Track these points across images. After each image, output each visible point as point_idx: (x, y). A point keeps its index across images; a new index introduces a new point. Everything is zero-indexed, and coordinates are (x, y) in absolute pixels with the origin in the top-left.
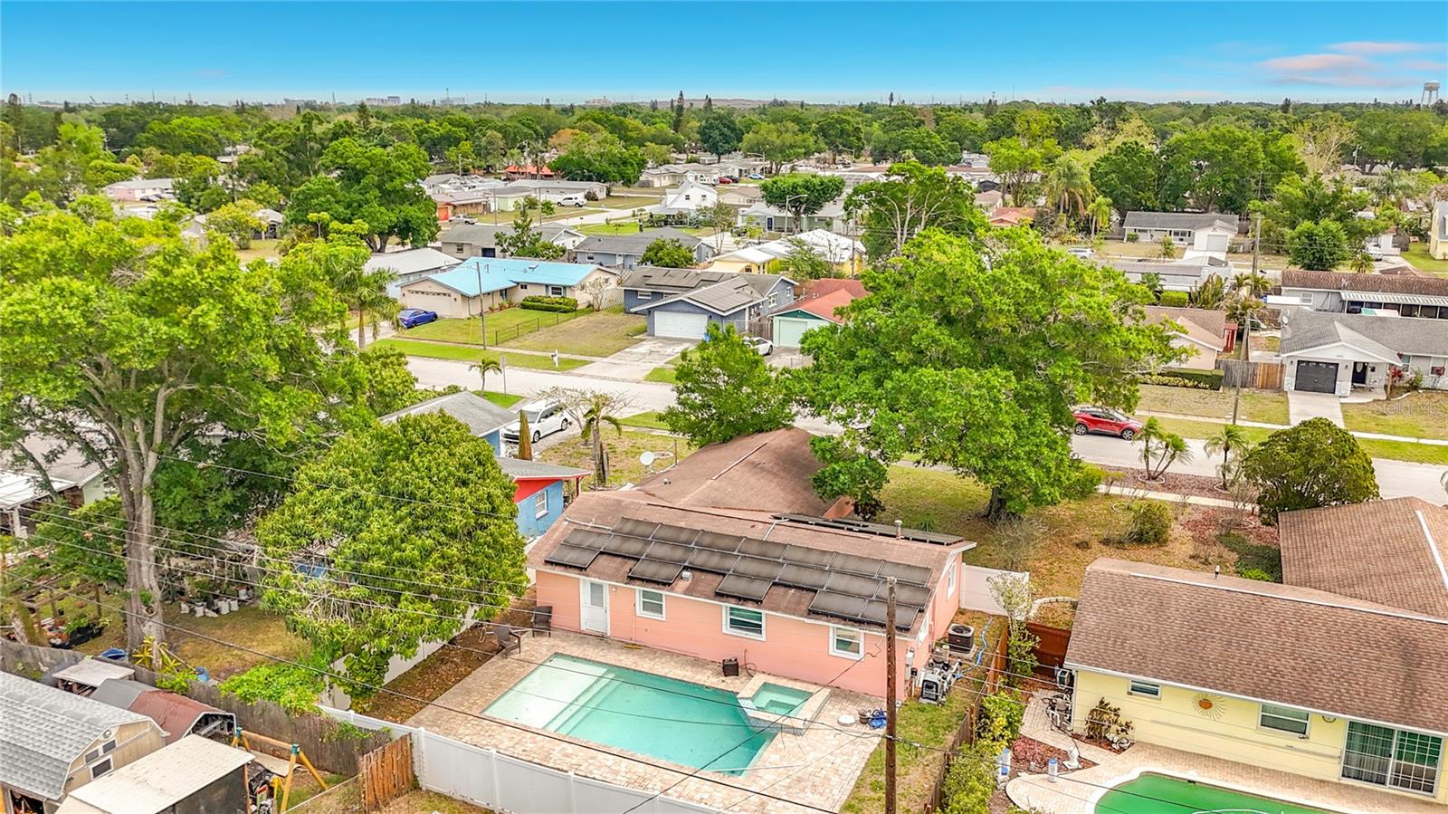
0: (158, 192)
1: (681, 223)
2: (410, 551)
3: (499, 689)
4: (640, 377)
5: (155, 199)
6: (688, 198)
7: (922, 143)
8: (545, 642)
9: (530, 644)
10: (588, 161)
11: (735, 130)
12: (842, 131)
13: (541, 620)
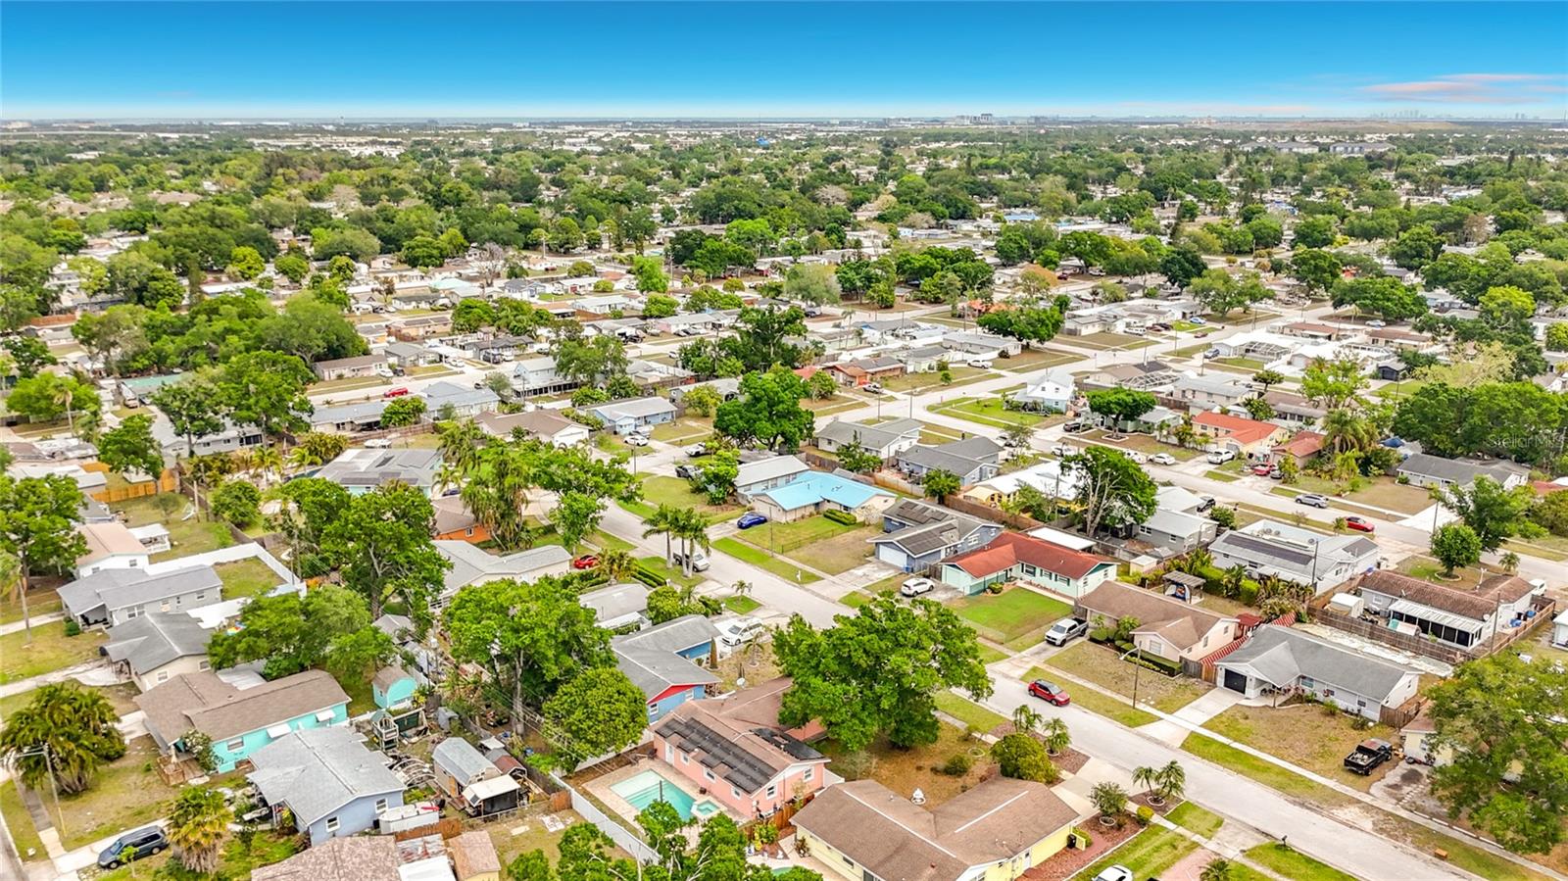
0: (686, 327)
1: (1035, 410)
2: (584, 726)
3: (620, 780)
4: (837, 598)
5: (683, 334)
6: (1043, 389)
7: (1383, 294)
8: (651, 762)
9: (645, 762)
10: (1010, 321)
11: (1197, 264)
12: (1316, 266)
13: (652, 752)
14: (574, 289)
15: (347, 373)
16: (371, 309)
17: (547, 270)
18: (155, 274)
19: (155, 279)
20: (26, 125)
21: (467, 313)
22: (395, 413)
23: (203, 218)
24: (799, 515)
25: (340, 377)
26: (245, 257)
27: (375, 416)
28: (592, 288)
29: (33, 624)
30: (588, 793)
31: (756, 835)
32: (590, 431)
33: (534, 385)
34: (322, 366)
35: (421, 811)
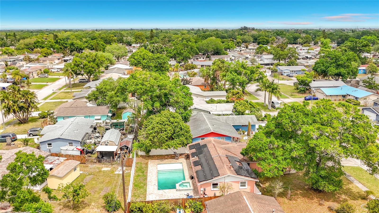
8: (184, 160)
14: (301, 50)
27: (209, 64)
29: (73, 90)
30: (147, 164)
31: (186, 204)
32: (272, 72)
33: (265, 63)
34: (212, 56)
35: (75, 149)
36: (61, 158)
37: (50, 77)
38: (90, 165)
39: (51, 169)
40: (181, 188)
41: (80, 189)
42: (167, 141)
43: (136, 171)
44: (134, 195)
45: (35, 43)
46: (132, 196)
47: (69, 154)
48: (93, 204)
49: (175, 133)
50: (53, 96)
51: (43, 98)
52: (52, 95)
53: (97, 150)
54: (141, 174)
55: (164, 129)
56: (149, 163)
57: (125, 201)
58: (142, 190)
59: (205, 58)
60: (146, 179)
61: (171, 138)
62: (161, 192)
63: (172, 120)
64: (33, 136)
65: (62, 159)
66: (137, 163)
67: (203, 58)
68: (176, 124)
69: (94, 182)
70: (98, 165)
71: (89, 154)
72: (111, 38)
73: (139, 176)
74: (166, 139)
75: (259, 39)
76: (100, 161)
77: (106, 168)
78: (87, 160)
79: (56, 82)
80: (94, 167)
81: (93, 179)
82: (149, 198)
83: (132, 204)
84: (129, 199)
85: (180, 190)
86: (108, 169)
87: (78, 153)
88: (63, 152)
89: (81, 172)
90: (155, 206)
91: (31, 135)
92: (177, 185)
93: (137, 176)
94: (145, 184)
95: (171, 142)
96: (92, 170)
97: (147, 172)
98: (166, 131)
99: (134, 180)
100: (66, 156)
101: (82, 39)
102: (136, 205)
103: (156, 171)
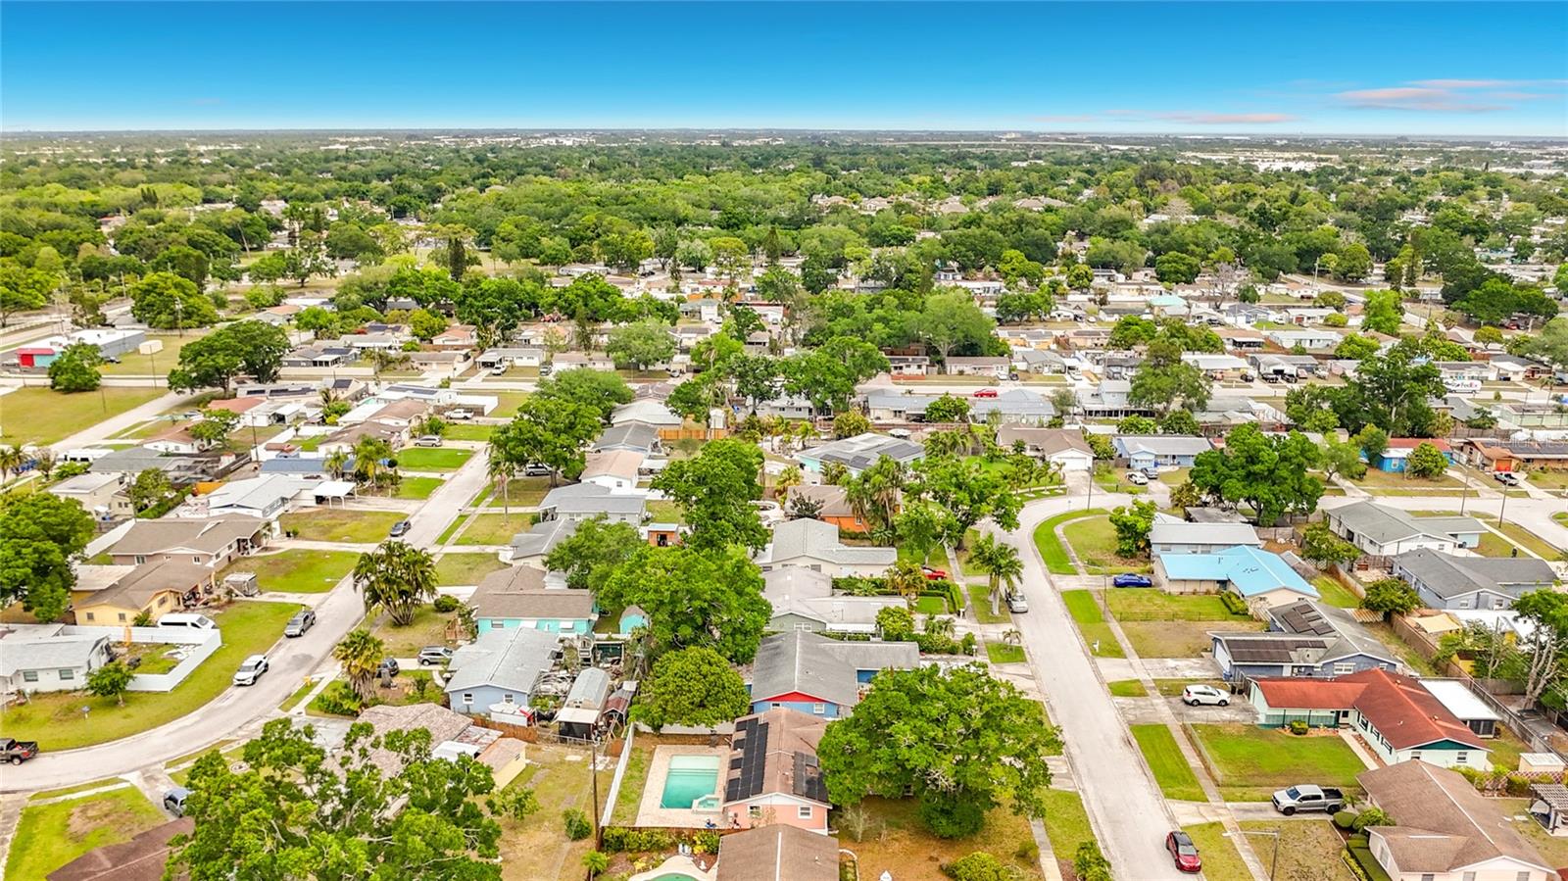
4: (1111, 680)
14: (1300, 319)
15: (968, 370)
16: (1072, 317)
17: (1302, 297)
18: (912, 267)
19: (911, 271)
20: (1019, 136)
21: (1126, 329)
22: (937, 409)
23: (1012, 222)
24: (1189, 588)
25: (961, 373)
26: (1012, 259)
27: (920, 409)
28: (1321, 321)
29: (512, 510)
30: (652, 753)
31: (695, 838)
32: (1094, 459)
33: (1107, 407)
34: (948, 360)
35: (518, 712)
36: (492, 732)
37: (447, 444)
38: (544, 747)
39: (477, 755)
40: (701, 809)
41: (526, 798)
42: (692, 710)
43: (629, 767)
44: (615, 815)
45: (391, 283)
46: (612, 816)
47: (507, 721)
48: (546, 824)
49: (709, 695)
50: (461, 530)
51: (436, 535)
52: (457, 527)
53: (559, 719)
54: (636, 774)
55: (686, 688)
56: (657, 750)
57: (597, 824)
58: (632, 805)
59: (924, 368)
60: (644, 785)
61: (702, 705)
62: (665, 811)
63: (705, 668)
64: (430, 663)
65: (495, 734)
66: (633, 750)
67: (919, 367)
68: (712, 678)
69: (550, 784)
70: (559, 748)
71: (544, 723)
72: (636, 245)
73: (632, 777)
74: (690, 707)
75: (1163, 262)
76: (564, 741)
77: (573, 755)
78: (540, 738)
79: (463, 468)
80: (550, 751)
81: (549, 777)
82: (642, 822)
83: (607, 830)
84: (604, 822)
85: (698, 813)
86: (578, 758)
87: (523, 722)
88: (495, 718)
89: (528, 761)
90: (644, 836)
91: (426, 663)
92: (696, 802)
93: (628, 778)
94: (640, 796)
95: (698, 713)
96: (548, 759)
97: (648, 772)
98: (690, 691)
99: (622, 784)
100: (501, 726)
101: (538, 239)
102: (614, 832)
103: (666, 770)
